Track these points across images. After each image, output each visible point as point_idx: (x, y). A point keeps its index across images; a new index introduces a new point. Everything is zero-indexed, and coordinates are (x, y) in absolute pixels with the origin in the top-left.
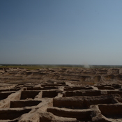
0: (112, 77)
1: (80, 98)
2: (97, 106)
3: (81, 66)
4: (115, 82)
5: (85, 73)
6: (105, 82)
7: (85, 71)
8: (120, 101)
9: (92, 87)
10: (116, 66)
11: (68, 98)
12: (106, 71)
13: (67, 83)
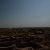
0: (20, 32)
1: (8, 42)
2: (15, 44)
3: (8, 28)
4: (21, 34)
5: (10, 31)
6: (18, 34)
7: (9, 30)
8: (23, 41)
9: (13, 37)
10: (22, 28)
11: (2, 42)
12: (18, 30)
13: (1, 36)
